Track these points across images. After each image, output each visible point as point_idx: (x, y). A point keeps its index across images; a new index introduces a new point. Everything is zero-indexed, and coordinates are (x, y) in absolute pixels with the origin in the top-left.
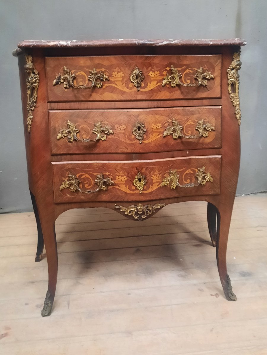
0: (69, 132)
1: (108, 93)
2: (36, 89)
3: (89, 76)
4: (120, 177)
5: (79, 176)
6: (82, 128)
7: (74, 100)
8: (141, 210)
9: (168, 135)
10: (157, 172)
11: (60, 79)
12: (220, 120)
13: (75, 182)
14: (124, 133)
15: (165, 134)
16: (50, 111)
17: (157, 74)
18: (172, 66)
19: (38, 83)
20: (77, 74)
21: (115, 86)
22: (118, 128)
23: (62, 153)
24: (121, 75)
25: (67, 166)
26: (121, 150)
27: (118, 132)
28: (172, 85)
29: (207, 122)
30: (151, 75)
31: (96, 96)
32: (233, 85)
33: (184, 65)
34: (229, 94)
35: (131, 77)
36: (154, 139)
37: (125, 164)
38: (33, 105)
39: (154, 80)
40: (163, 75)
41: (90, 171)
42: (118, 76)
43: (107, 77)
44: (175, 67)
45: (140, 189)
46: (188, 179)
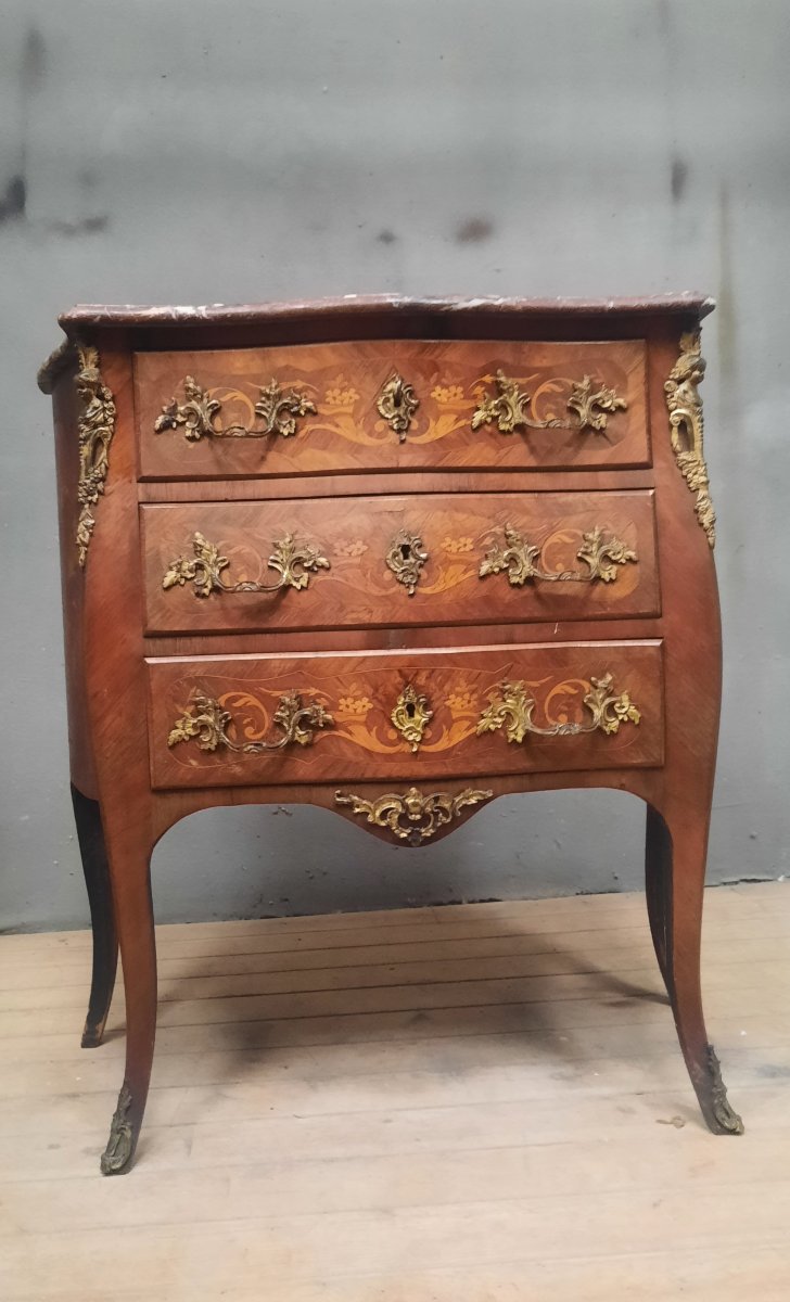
0: (200, 567)
1: (312, 450)
2: (106, 441)
3: (259, 404)
4: (350, 701)
5: (227, 701)
6: (238, 554)
7: (215, 472)
8: (417, 809)
9: (493, 572)
10: (462, 686)
11: (176, 414)
12: (651, 531)
13: (216, 720)
14: (359, 566)
15: (485, 568)
16: (145, 507)
17: (455, 395)
18: (499, 371)
19: (113, 424)
20: (223, 399)
21: (333, 429)
22: (342, 550)
23: (177, 629)
24: (351, 398)
25: (192, 670)
26: (354, 616)
27: (345, 562)
28: (503, 427)
29: (612, 537)
30: (438, 398)
31: (277, 462)
32: (684, 426)
33: (537, 370)
34: (675, 453)
35: (380, 402)
36: (452, 583)
37: (365, 658)
38: (96, 487)
39: (448, 412)
40: (475, 397)
41: (261, 684)
42: (342, 400)
43: (309, 404)
44: (508, 375)
45: (411, 738)
46: (561, 712)
